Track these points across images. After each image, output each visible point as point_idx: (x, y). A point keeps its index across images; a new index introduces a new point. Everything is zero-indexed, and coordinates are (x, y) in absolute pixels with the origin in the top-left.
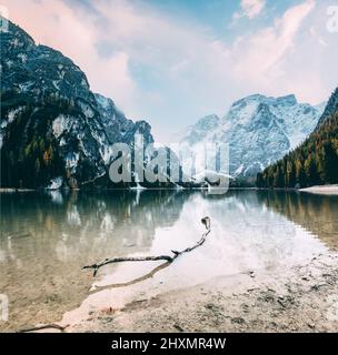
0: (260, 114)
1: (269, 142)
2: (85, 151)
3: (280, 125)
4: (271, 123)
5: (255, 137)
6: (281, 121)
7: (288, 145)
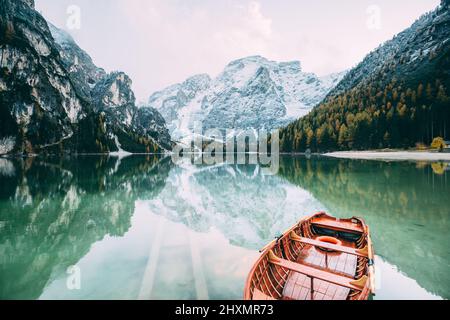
0: (259, 79)
1: (264, 108)
2: (42, 104)
3: (278, 92)
4: (270, 89)
5: (251, 102)
6: (280, 89)
7: (284, 112)
